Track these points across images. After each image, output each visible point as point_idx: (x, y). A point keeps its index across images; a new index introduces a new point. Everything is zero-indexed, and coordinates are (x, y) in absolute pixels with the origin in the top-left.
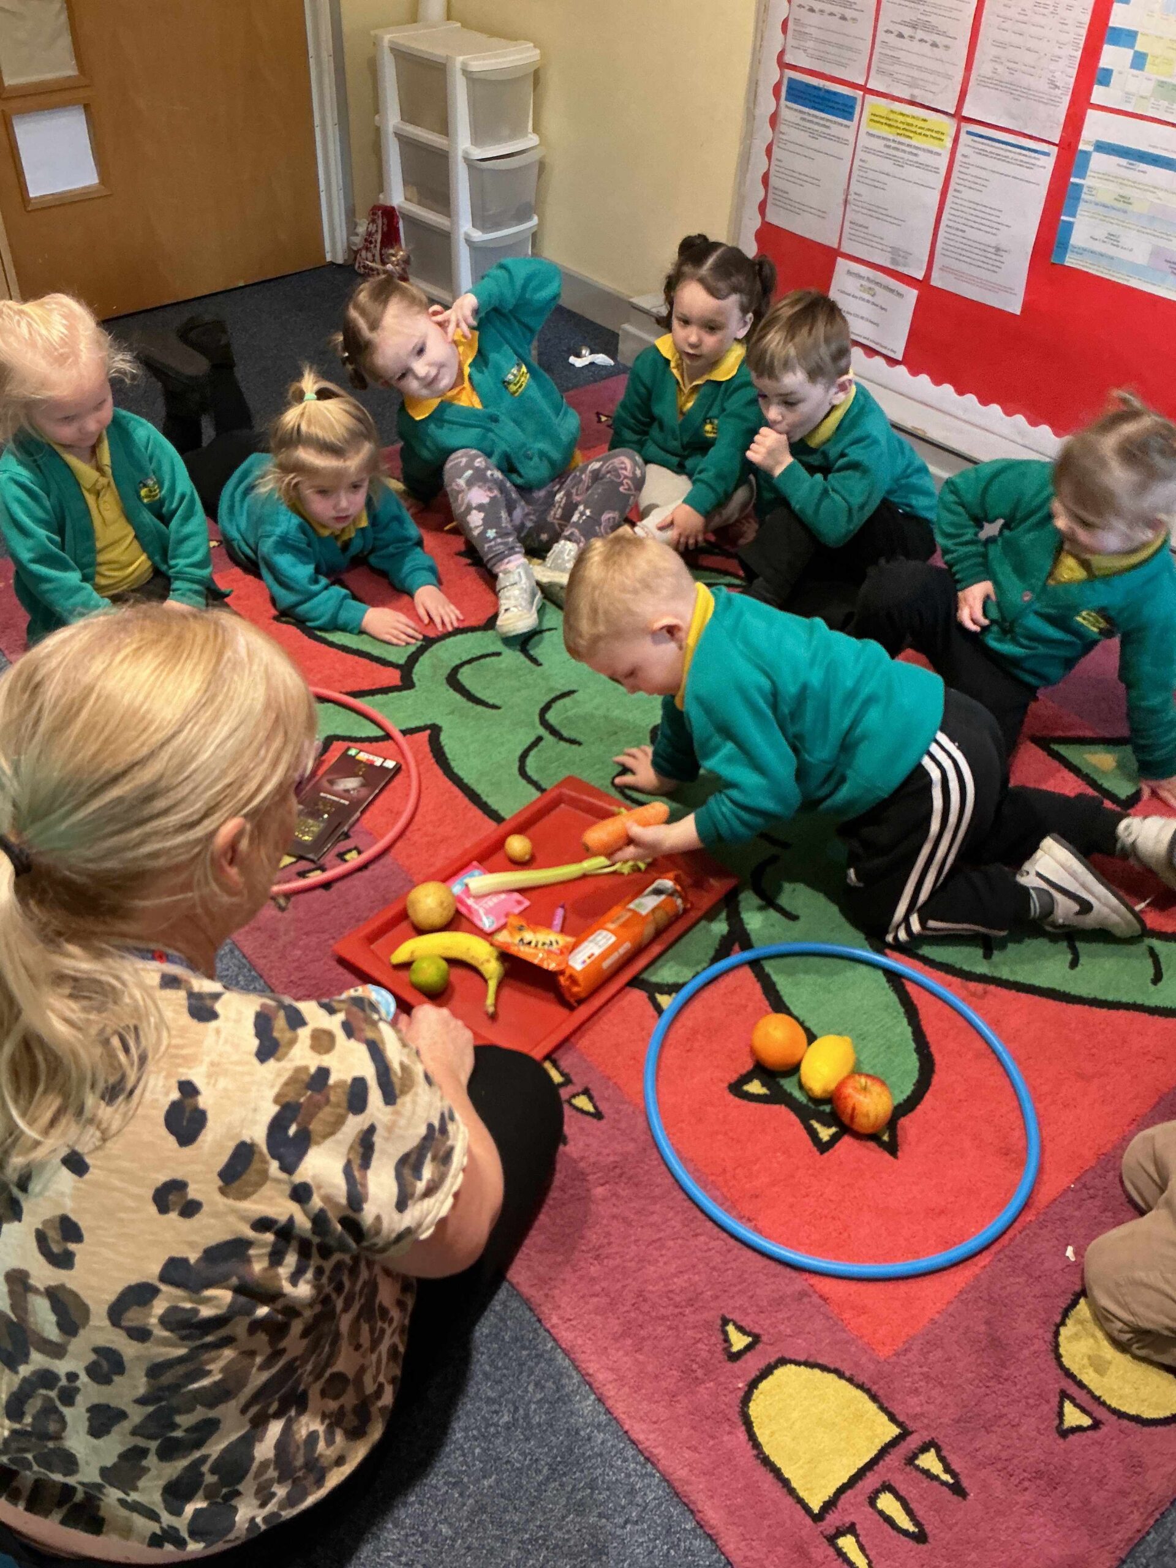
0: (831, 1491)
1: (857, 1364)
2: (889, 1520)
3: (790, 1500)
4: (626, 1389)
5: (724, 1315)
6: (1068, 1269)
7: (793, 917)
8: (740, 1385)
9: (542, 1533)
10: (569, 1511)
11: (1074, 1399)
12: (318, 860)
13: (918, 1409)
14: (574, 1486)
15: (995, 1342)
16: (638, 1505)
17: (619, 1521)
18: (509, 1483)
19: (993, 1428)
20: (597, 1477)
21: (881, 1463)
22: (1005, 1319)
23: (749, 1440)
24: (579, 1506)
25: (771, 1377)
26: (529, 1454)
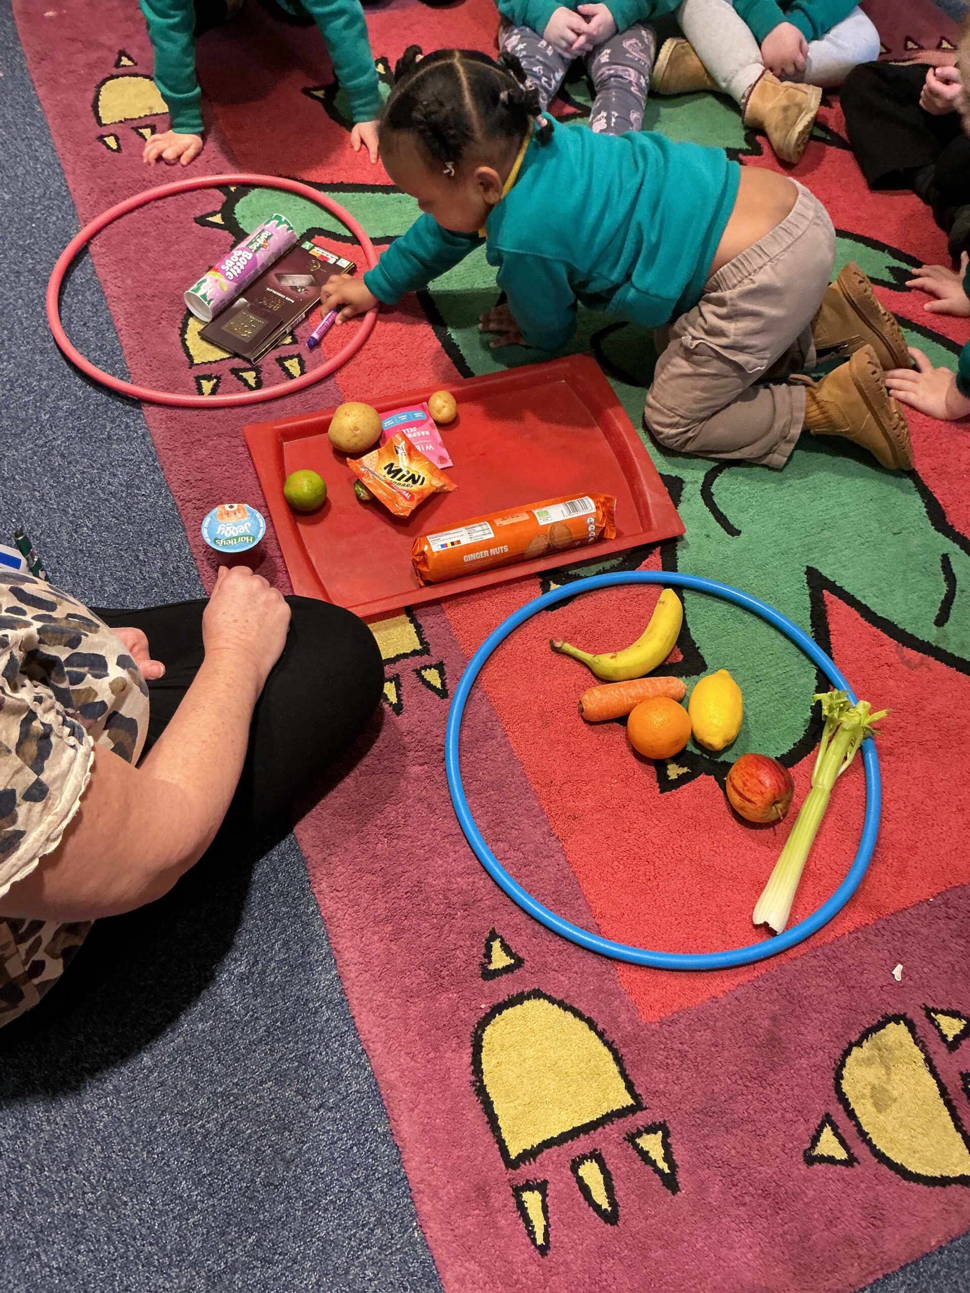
0: (537, 1141)
1: (614, 1019)
2: (585, 1190)
3: (489, 1138)
4: (367, 975)
5: (493, 929)
6: (889, 987)
7: (733, 531)
8: (483, 1006)
9: (236, 1091)
10: (270, 1077)
11: (838, 1127)
12: (255, 360)
13: (661, 1086)
14: (283, 1055)
15: (773, 1041)
16: (339, 1093)
17: (315, 1102)
18: (222, 1033)
19: (734, 1131)
20: (309, 1053)
21: (600, 1129)
22: (794, 1021)
23: (472, 1064)
24: (281, 1076)
25: (519, 1006)
26: (252, 1010)
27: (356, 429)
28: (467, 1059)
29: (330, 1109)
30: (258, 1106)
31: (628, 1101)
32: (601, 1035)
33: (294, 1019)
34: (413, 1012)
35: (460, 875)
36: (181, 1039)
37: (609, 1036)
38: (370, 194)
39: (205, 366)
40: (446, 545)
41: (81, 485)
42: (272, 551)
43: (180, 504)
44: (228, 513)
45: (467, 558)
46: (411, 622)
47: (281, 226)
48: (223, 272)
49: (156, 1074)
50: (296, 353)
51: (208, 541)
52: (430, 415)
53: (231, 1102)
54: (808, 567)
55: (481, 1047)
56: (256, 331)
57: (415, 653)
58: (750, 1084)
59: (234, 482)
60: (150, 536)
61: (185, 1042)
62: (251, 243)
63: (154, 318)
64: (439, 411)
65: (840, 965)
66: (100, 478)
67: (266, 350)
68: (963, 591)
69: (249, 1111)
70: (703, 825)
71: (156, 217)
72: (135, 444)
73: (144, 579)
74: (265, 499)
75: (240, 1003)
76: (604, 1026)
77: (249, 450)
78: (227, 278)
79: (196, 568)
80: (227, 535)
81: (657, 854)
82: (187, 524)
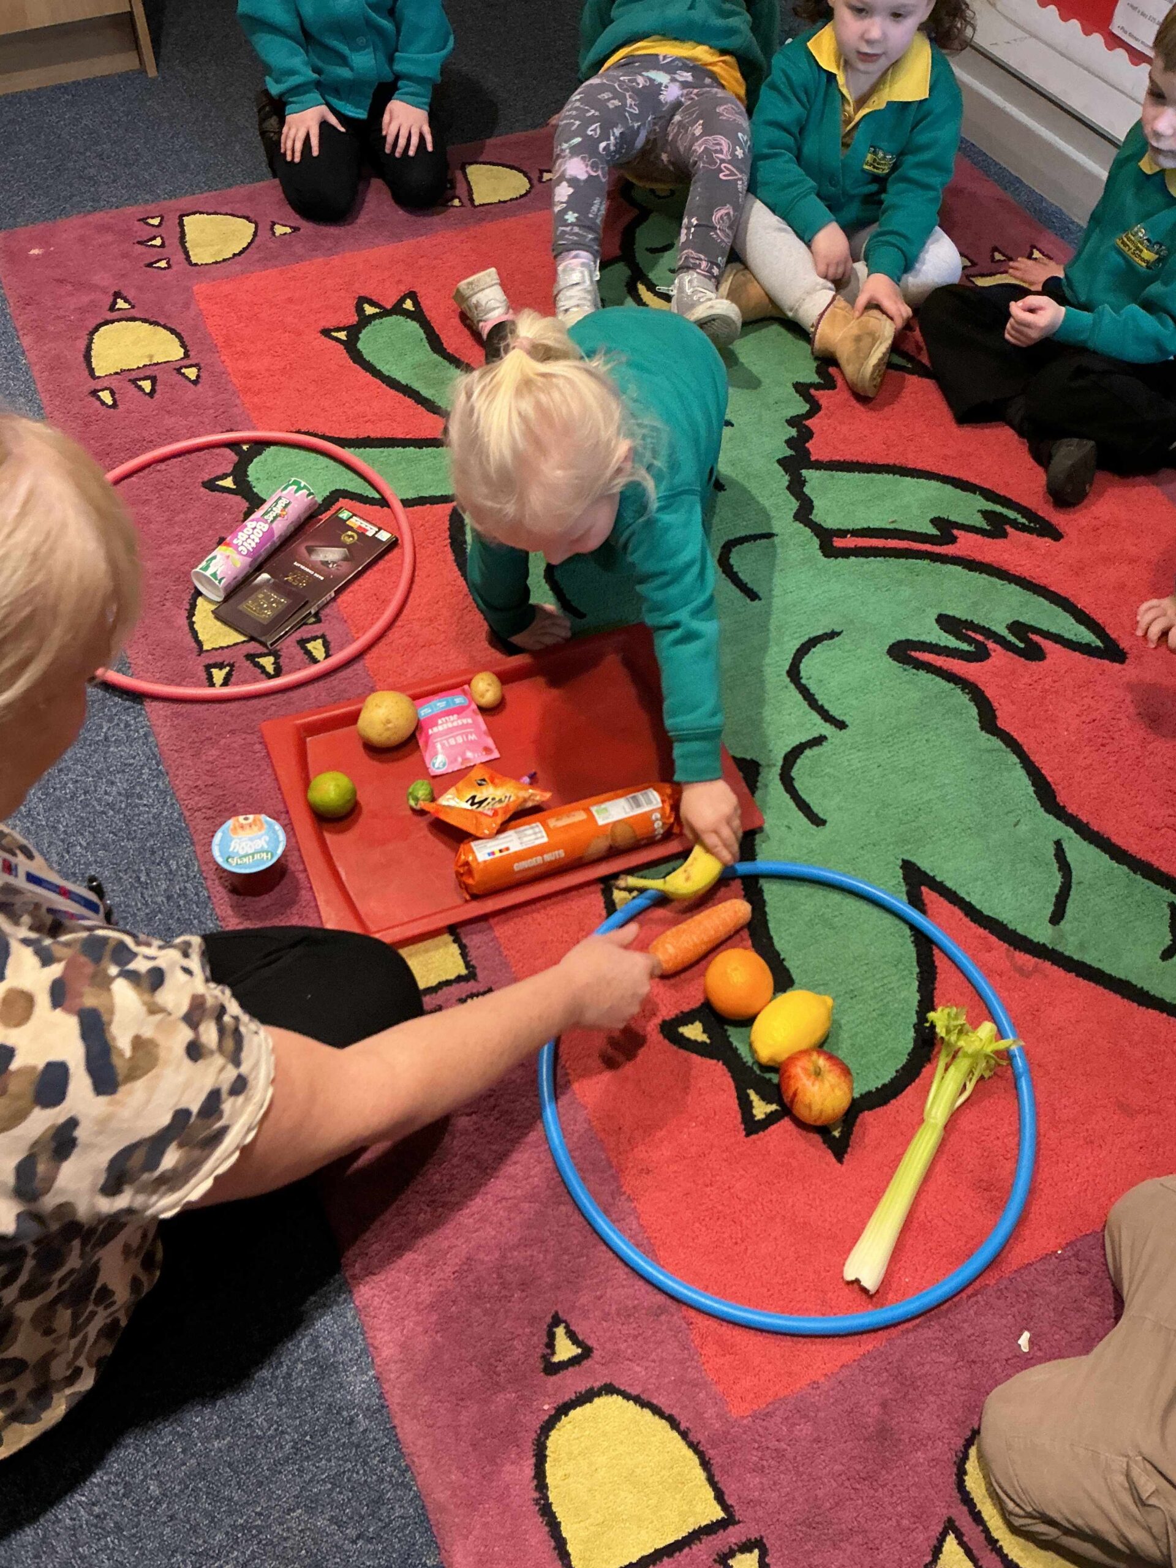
1: (700, 1415)
4: (410, 1376)
5: (557, 1313)
6: (1015, 1360)
7: (818, 821)
8: (546, 1407)
9: (259, 1522)
10: (298, 1504)
11: (962, 1535)
12: (272, 645)
13: (757, 1494)
14: (315, 1475)
15: (883, 1433)
16: (380, 1520)
17: (352, 1532)
18: (242, 1451)
19: (842, 1544)
20: (344, 1472)
21: (686, 1550)
22: (908, 1406)
23: (534, 1477)
24: (312, 1502)
25: (588, 1405)
26: (277, 1422)
27: (388, 721)
28: (529, 1472)
29: (370, 1540)
30: (286, 1539)
31: (718, 1514)
32: (684, 1435)
33: (325, 1430)
34: (464, 1418)
35: (516, 1247)
36: (193, 1461)
37: (695, 1436)
38: (400, 449)
39: (216, 653)
40: (493, 853)
41: (74, 796)
42: (294, 866)
43: (187, 814)
44: (242, 827)
45: (517, 867)
46: (455, 941)
47: (300, 492)
48: (236, 547)
49: (164, 1506)
50: (319, 634)
51: (220, 860)
52: (472, 699)
53: (253, 1536)
54: (903, 860)
55: (545, 1456)
56: (276, 612)
57: (459, 979)
58: (858, 1486)
59: (249, 785)
60: (153, 853)
61: (199, 1464)
62: (267, 513)
63: (158, 599)
64: (482, 696)
65: (958, 1336)
66: (95, 787)
67: (286, 633)
68: (1080, 883)
69: (274, 1547)
70: (796, 1173)
71: (159, 482)
72: (135, 745)
73: (146, 904)
74: (285, 803)
75: (262, 1414)
76: (688, 1424)
77: (266, 747)
78: (240, 553)
79: (207, 889)
80: (242, 853)
81: (744, 1212)
82: (196, 838)
